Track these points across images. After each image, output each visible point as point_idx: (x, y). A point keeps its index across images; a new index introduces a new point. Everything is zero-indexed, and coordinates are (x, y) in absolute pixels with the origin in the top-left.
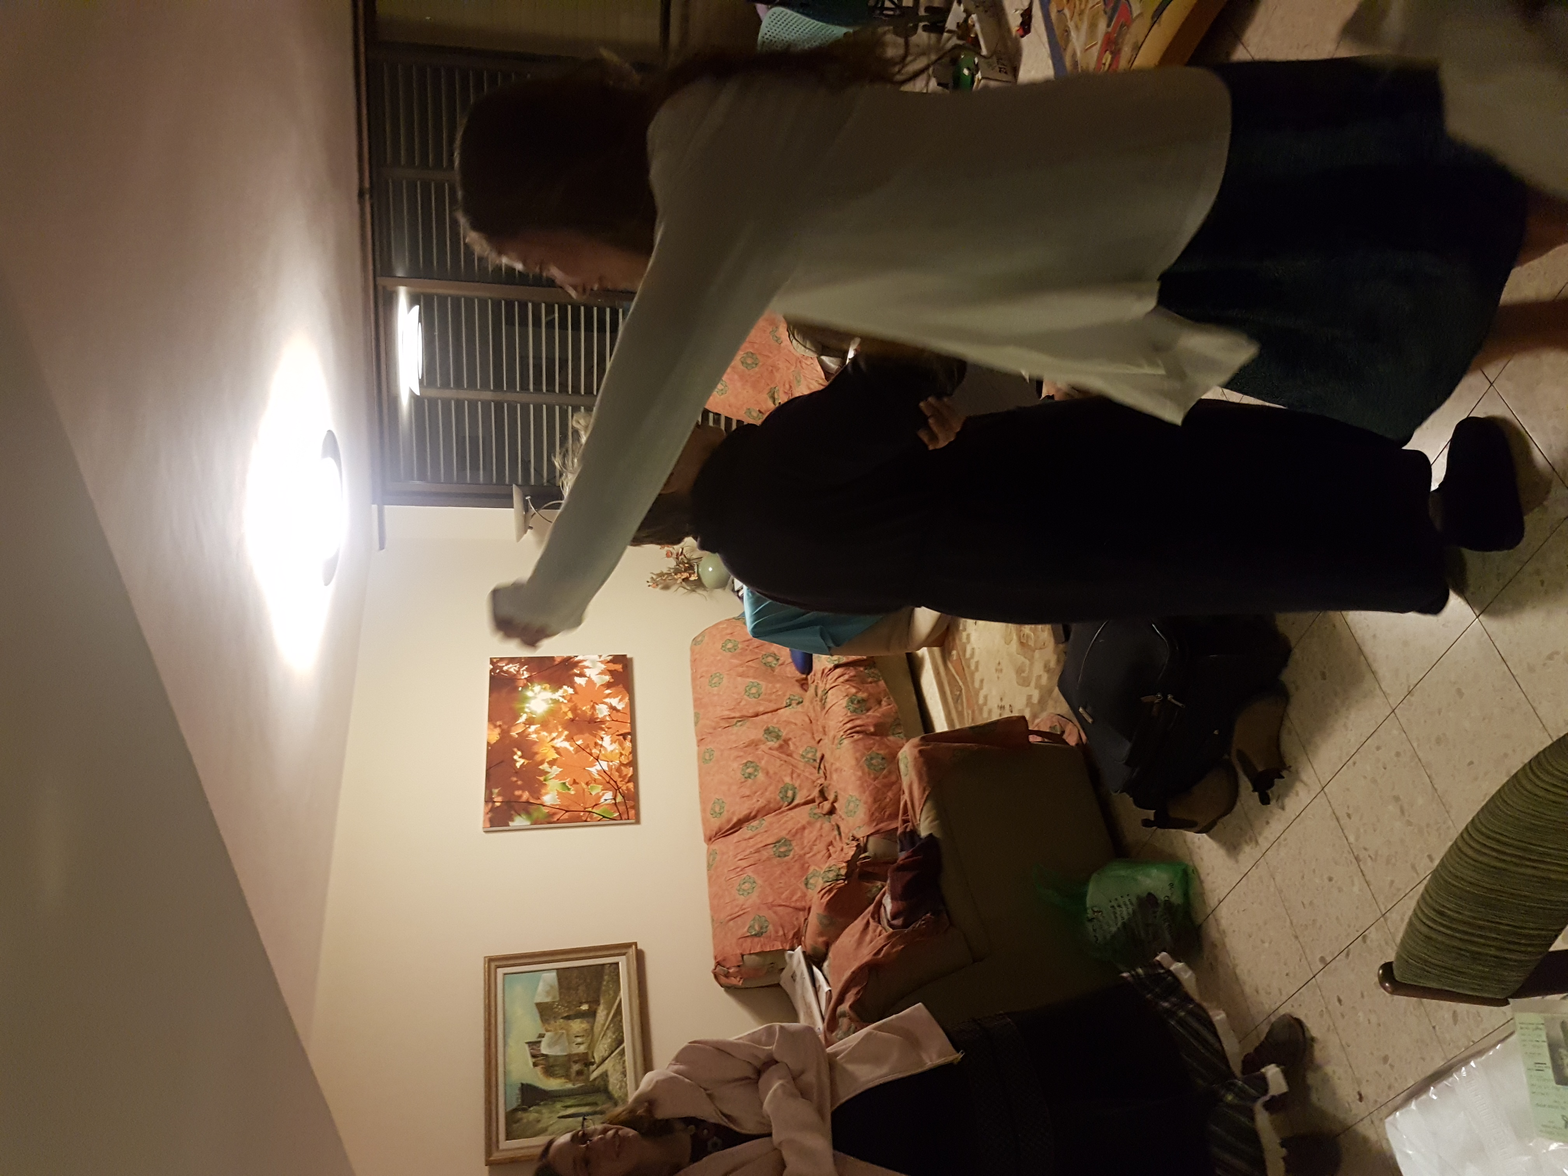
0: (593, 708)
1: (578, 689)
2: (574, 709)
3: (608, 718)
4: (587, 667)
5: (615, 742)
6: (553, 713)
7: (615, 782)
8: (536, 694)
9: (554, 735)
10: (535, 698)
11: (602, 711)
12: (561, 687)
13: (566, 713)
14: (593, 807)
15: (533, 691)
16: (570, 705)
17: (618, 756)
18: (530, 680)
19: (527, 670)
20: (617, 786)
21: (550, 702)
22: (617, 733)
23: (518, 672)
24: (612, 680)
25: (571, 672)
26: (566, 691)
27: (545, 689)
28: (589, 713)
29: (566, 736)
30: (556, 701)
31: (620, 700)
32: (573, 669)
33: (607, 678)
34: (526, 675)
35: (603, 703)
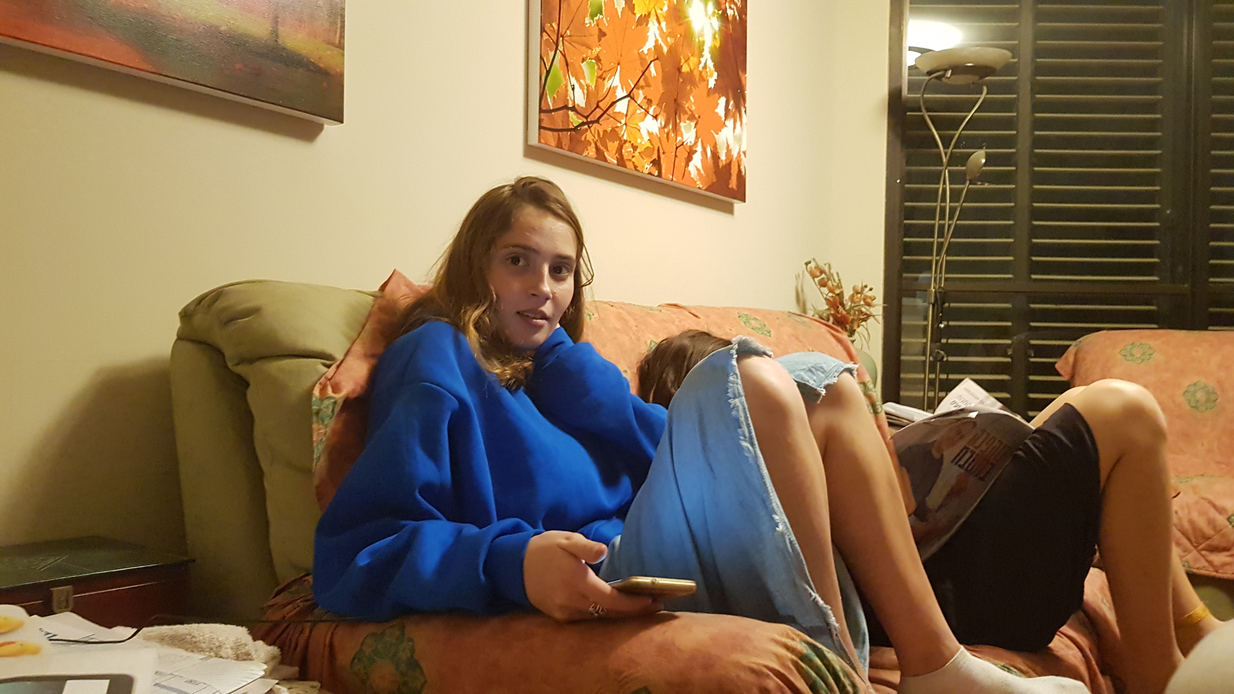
0: (692, 118)
1: (712, 98)
2: (691, 79)
4: (734, 126)
5: (650, 142)
6: (689, 37)
7: (597, 121)
8: (710, 18)
9: (663, 24)
10: (706, 13)
11: (687, 132)
12: (715, 67)
13: (687, 61)
14: (564, 56)
15: (713, 14)
16: (696, 75)
17: (632, 142)
18: (724, 17)
19: (734, 18)
20: (593, 122)
22: (660, 152)
25: (731, 94)
26: (711, 74)
27: (715, 37)
28: (686, 106)
29: (661, 47)
30: (701, 49)
32: (734, 99)
34: (730, 12)
35: (697, 138)
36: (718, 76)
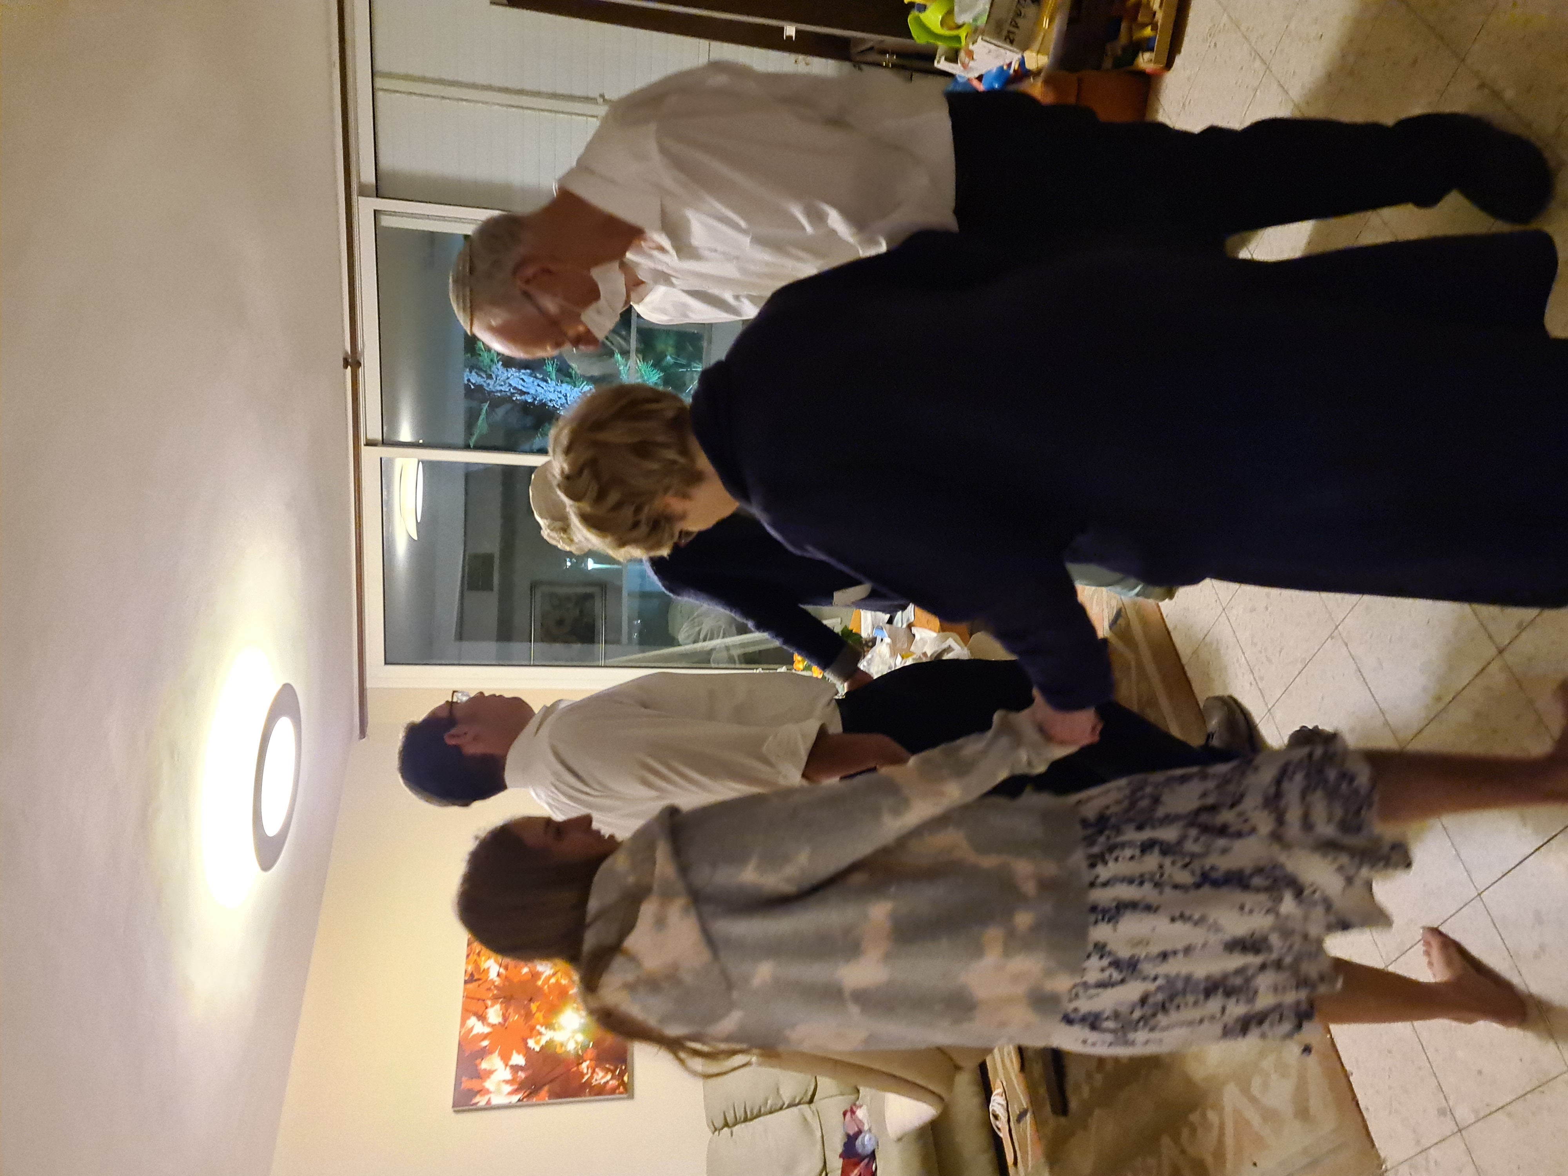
0: (505, 1017)
1: (522, 1044)
2: (529, 1015)
3: (489, 1003)
4: (507, 1082)
5: (484, 970)
6: (553, 1010)
8: (573, 1037)
9: (553, 980)
10: (575, 1032)
11: (494, 1014)
12: (542, 1048)
13: (539, 1009)
15: (577, 1043)
16: (533, 1022)
18: (579, 1060)
19: (582, 1075)
21: (556, 1026)
22: (480, 982)
23: (594, 1072)
24: (478, 1061)
25: (530, 1072)
26: (537, 1042)
27: (562, 1045)
28: (511, 1010)
29: (540, 979)
30: (549, 1026)
31: (472, 1029)
32: (526, 1078)
33: (484, 1065)
34: (584, 1065)
35: (493, 1026)
36: (538, 1052)
